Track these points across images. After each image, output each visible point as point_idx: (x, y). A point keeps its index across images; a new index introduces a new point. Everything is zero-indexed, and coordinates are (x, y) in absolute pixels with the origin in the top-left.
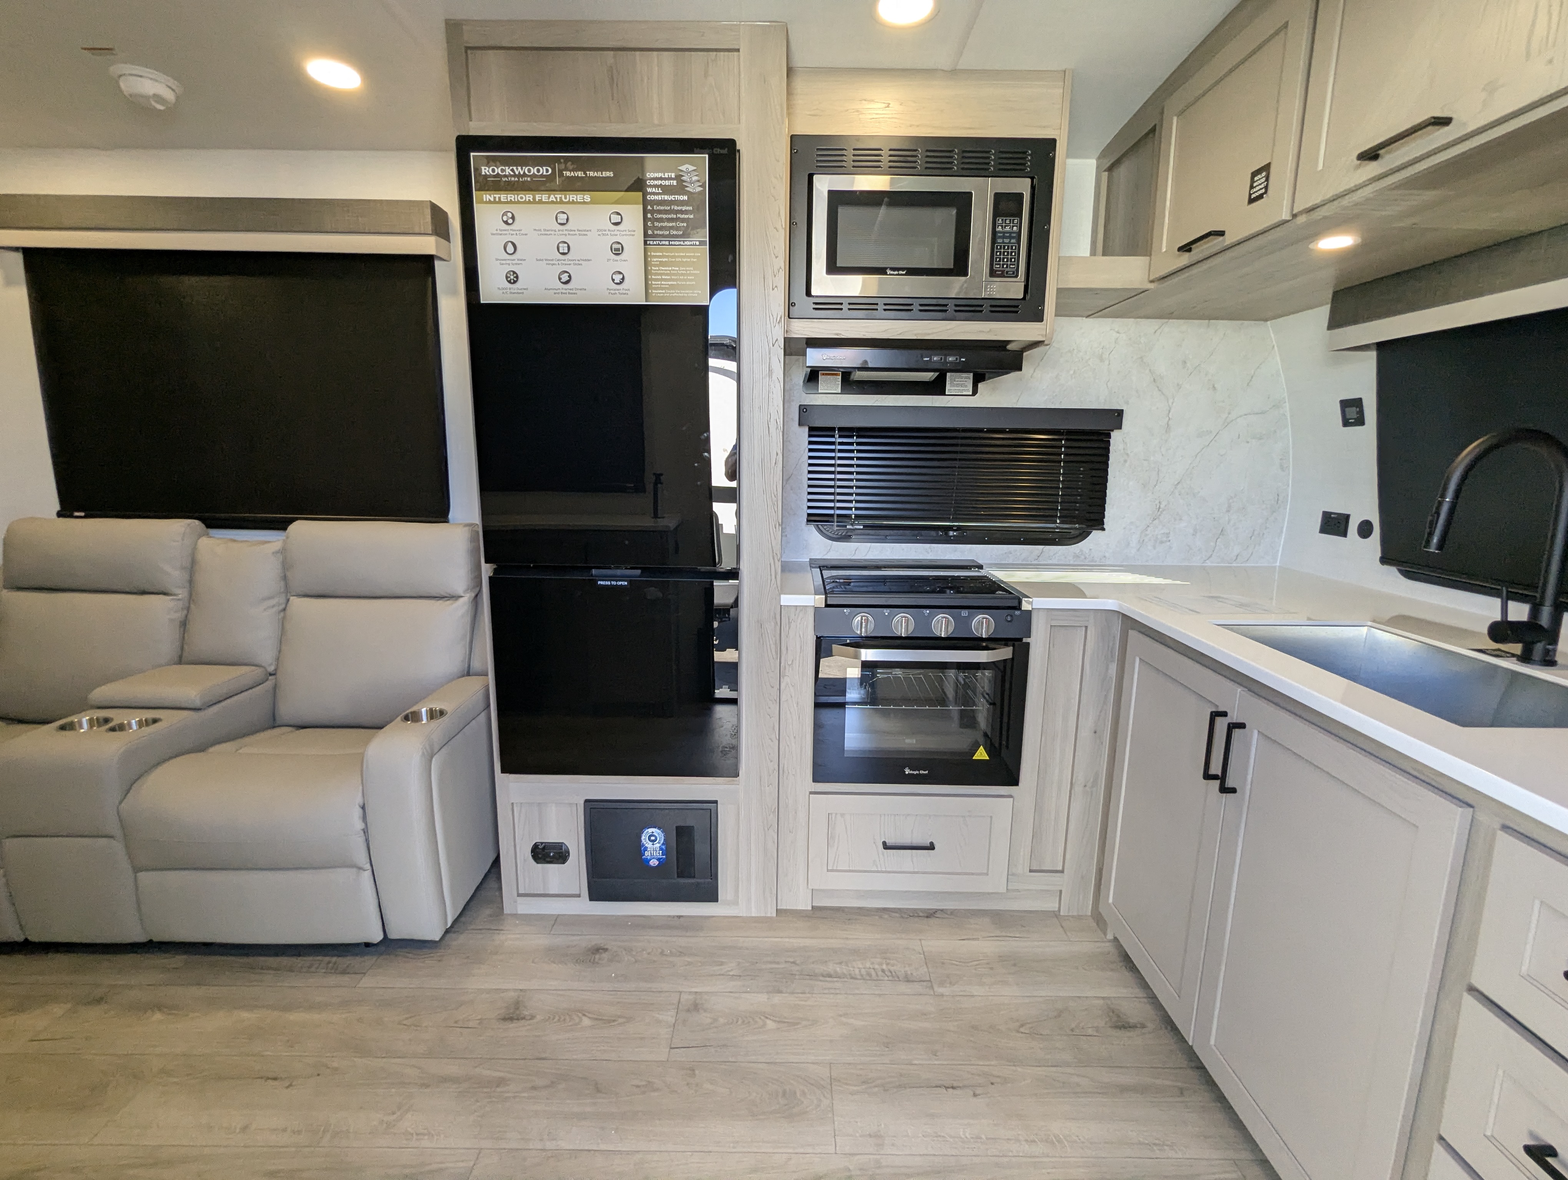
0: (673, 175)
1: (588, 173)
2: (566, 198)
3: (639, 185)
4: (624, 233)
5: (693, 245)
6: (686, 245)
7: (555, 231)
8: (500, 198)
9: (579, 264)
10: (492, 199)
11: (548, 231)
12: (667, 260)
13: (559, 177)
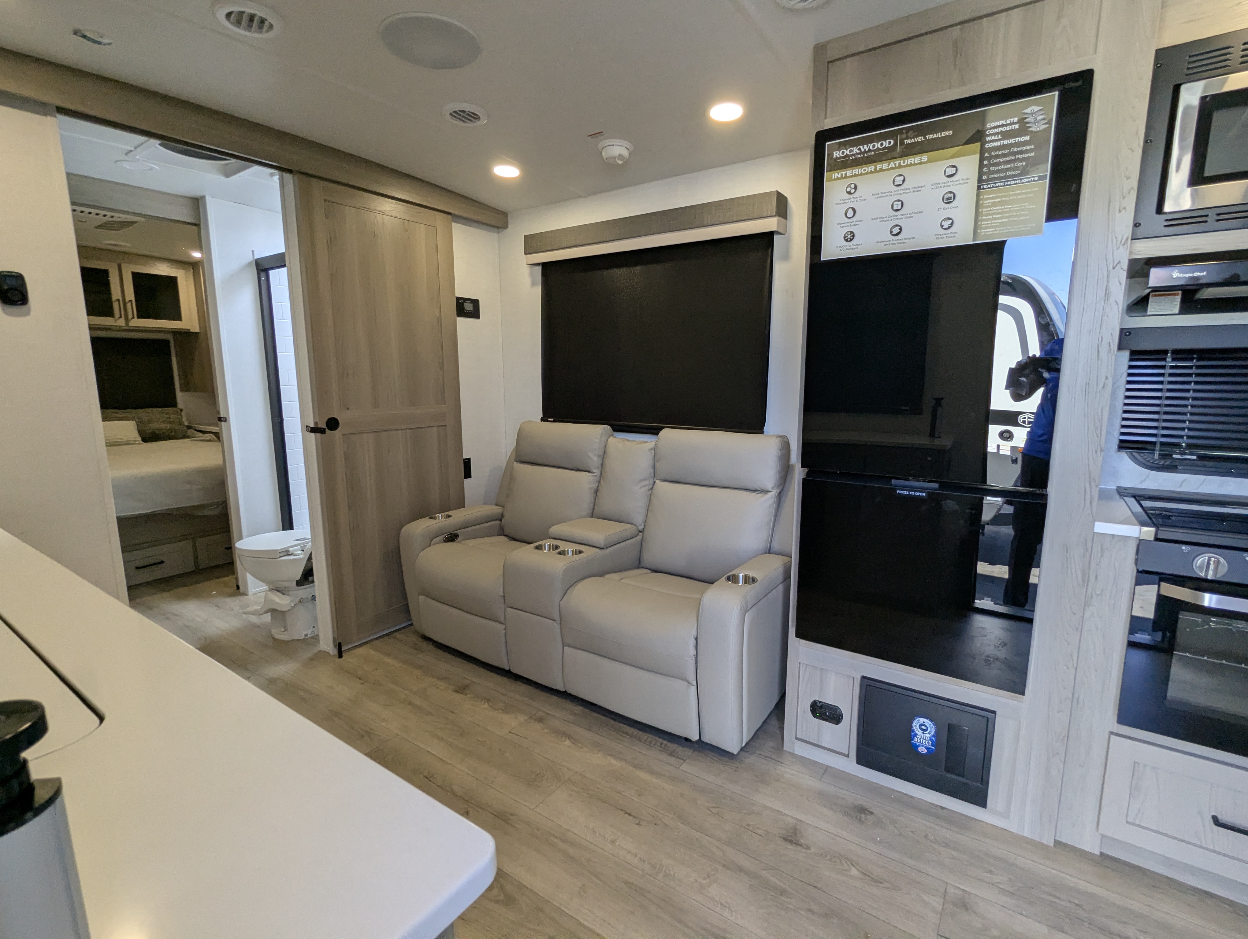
0: (1016, 120)
1: (927, 136)
2: (904, 163)
3: (979, 137)
4: (958, 182)
5: (1031, 181)
6: (1023, 183)
7: (891, 192)
8: (846, 174)
9: (910, 217)
10: (839, 176)
11: (884, 193)
12: (999, 200)
13: (900, 145)
